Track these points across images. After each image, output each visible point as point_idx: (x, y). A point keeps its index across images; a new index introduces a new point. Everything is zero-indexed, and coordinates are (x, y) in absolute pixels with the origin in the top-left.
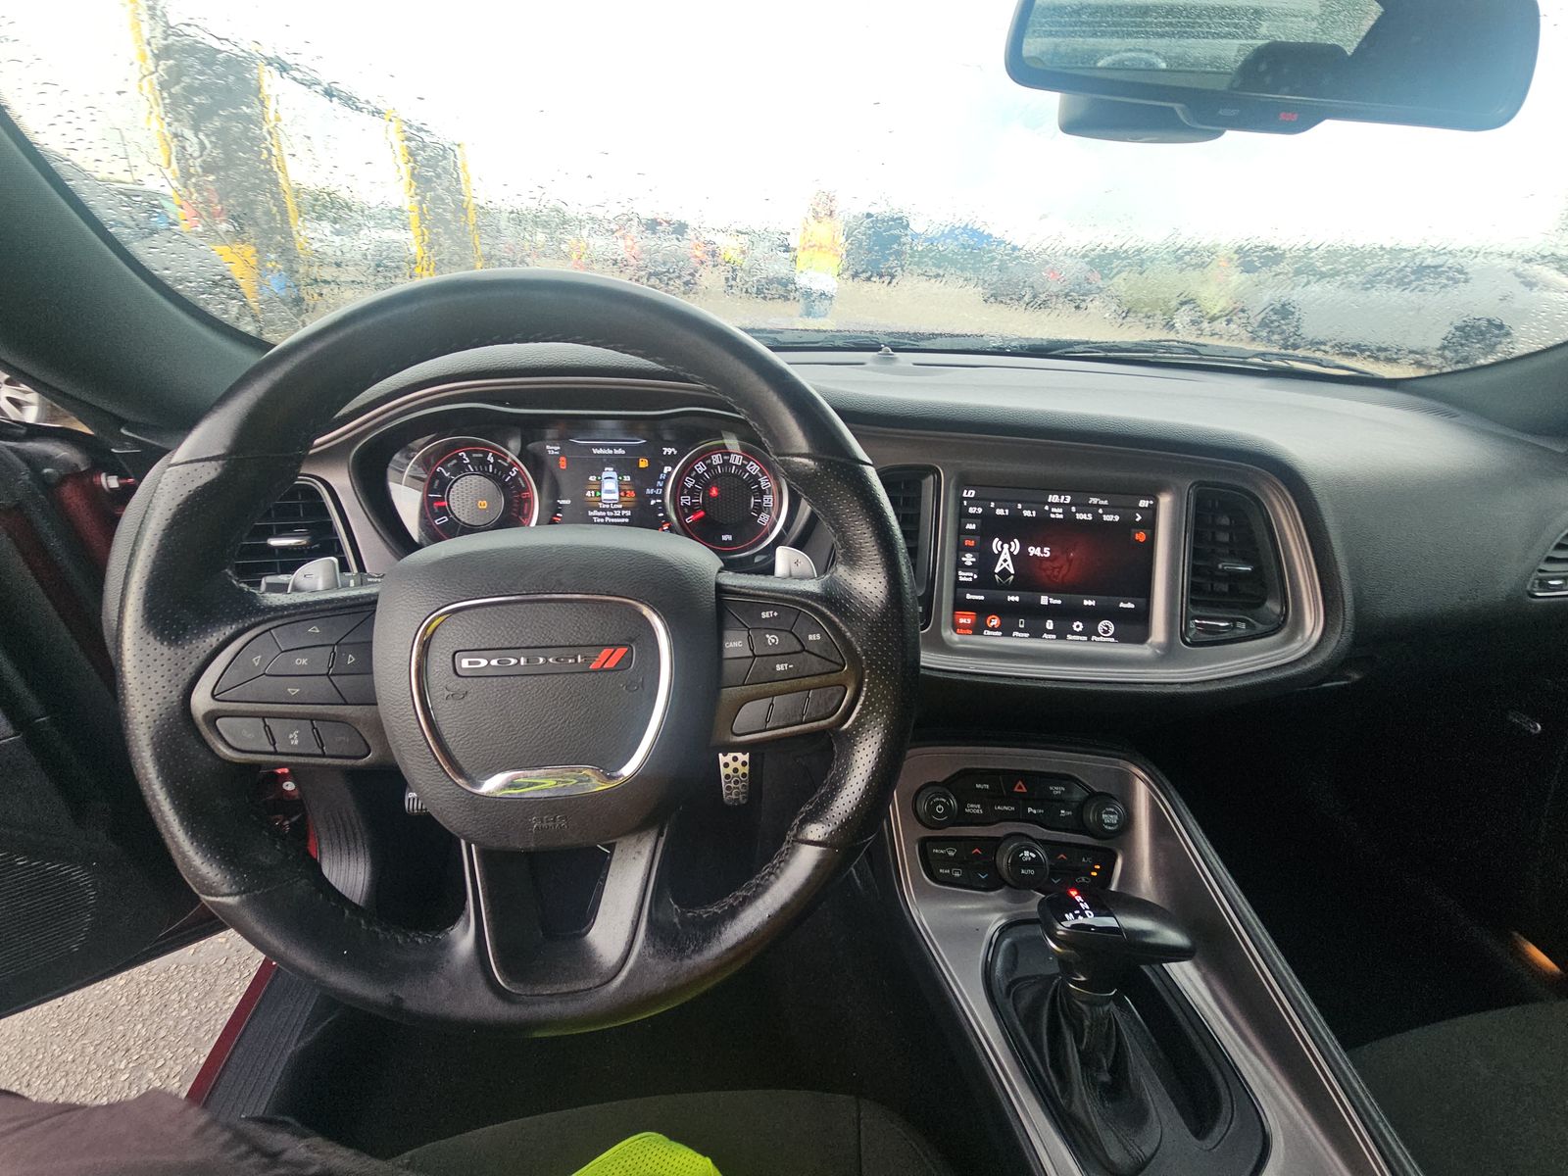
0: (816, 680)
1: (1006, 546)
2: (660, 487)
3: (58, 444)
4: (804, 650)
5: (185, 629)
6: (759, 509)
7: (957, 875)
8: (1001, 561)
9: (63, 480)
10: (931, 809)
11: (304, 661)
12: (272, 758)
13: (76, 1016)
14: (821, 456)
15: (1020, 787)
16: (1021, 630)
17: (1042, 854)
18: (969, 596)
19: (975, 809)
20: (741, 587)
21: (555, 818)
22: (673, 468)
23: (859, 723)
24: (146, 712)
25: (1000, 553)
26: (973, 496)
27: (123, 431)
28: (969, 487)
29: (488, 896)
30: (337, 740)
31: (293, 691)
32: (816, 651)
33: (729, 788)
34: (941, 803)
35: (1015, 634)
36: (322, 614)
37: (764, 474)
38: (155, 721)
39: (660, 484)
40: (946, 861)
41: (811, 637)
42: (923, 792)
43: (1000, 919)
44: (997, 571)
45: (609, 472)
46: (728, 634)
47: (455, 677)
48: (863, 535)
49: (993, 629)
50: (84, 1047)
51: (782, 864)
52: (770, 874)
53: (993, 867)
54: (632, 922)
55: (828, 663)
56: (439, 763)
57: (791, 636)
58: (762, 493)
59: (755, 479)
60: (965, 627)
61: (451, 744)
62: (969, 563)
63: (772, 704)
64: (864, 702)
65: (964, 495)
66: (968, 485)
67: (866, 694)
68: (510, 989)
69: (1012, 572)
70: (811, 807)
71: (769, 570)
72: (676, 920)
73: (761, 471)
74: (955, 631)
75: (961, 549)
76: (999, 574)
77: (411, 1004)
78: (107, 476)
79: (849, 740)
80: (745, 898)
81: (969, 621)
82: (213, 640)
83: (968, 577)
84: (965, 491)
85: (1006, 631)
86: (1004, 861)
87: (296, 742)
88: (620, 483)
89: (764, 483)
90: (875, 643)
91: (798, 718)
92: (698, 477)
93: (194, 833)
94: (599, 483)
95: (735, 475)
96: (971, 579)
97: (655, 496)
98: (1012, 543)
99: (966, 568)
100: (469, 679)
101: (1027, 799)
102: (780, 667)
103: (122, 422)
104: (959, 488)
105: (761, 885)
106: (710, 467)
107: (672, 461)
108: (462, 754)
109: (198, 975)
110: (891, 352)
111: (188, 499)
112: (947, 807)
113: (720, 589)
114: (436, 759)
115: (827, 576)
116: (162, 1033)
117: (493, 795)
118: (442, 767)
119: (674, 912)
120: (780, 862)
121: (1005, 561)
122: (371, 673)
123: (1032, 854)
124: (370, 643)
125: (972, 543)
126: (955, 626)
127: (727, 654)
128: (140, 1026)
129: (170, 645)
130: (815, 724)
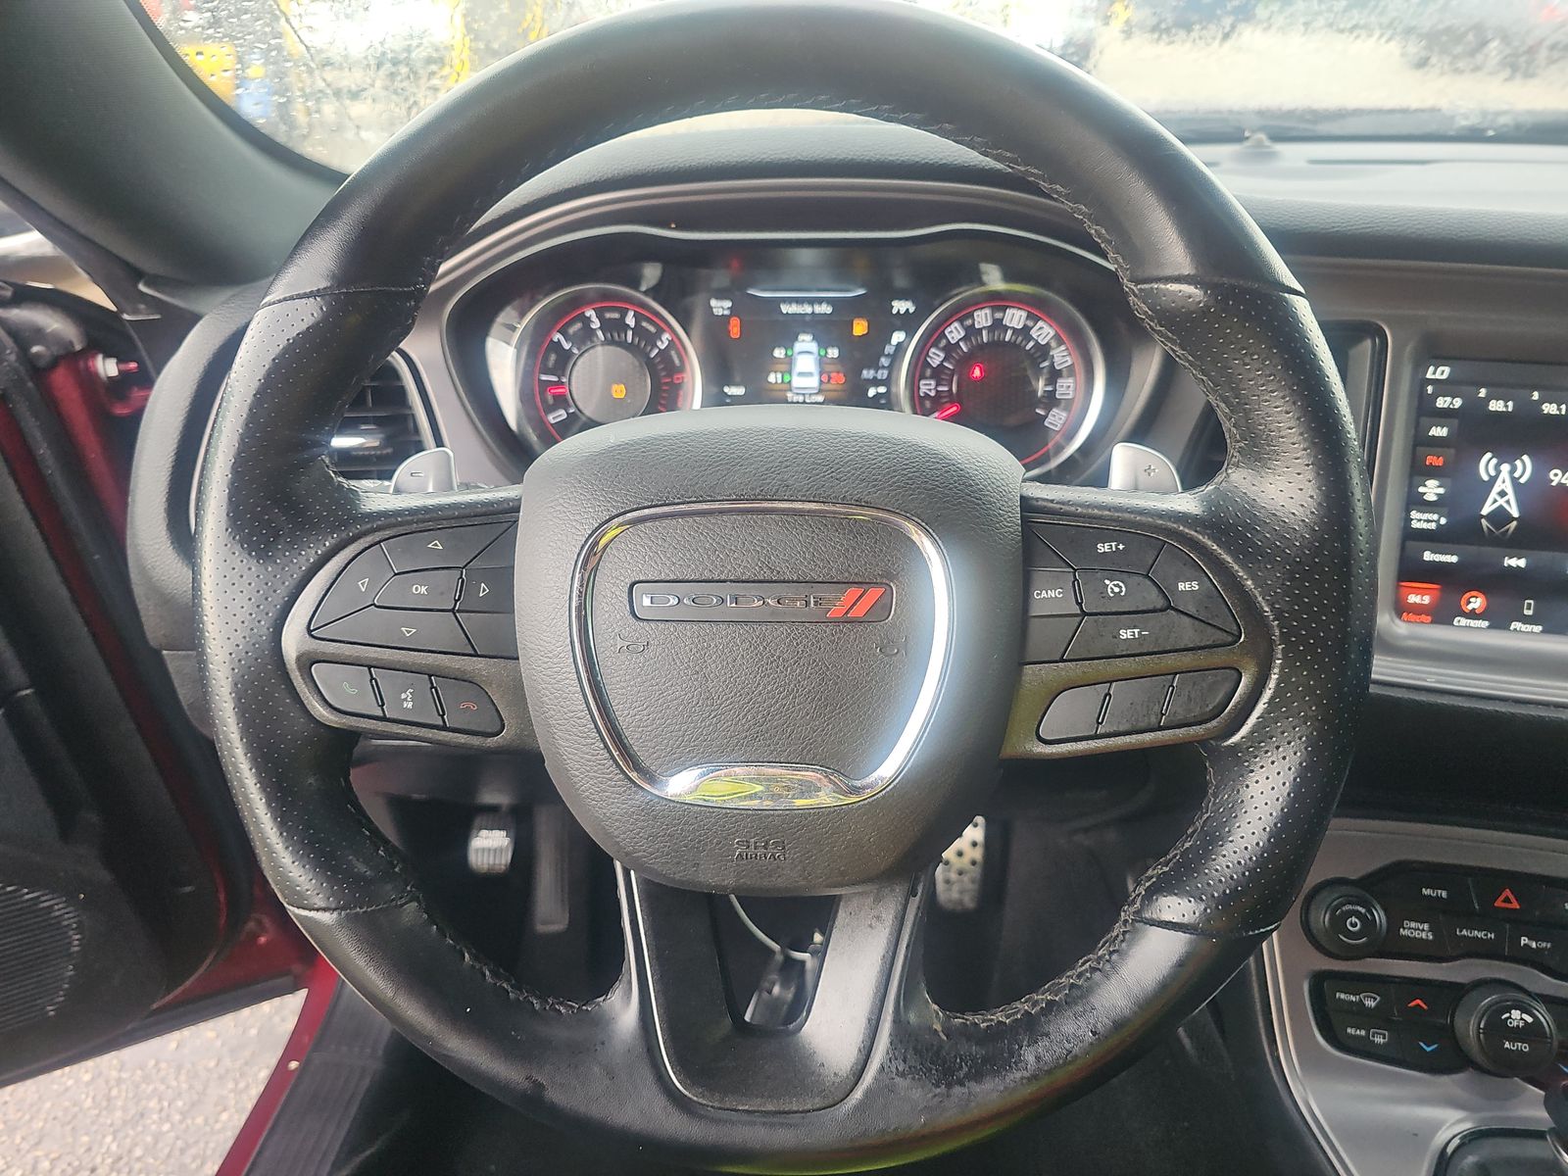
0: (1187, 660)
1: (1505, 468)
2: (883, 367)
3: (50, 312)
4: (1169, 607)
5: (277, 537)
6: (1051, 400)
7: (1379, 1040)
8: (1493, 495)
9: (55, 362)
10: (1339, 923)
11: (423, 590)
12: (380, 726)
13: (27, 1117)
14: (1216, 279)
15: (1507, 900)
16: (1526, 620)
17: (1544, 1016)
18: (1428, 556)
19: (1417, 930)
20: (1063, 503)
21: (767, 843)
22: (910, 335)
23: (1261, 734)
24: (229, 647)
25: (1493, 480)
26: (1444, 377)
27: (142, 287)
28: (1439, 359)
29: (658, 958)
30: (463, 710)
31: (408, 632)
32: (1192, 610)
33: (947, 882)
34: (1358, 914)
35: (1515, 625)
36: (445, 524)
37: (1060, 342)
38: (240, 661)
39: (884, 361)
40: (1360, 1015)
41: (1181, 586)
42: (1324, 893)
43: (1460, 1121)
44: (1485, 511)
45: (806, 342)
46: (1040, 576)
47: (632, 620)
48: (1281, 417)
49: (1473, 615)
50: (36, 1161)
51: (1115, 957)
52: (1093, 970)
53: (1448, 1036)
54: (869, 1020)
55: (1210, 630)
56: (606, 746)
57: (1149, 583)
58: (1054, 375)
59: (1043, 351)
60: (1418, 610)
61: (624, 721)
62: (1431, 497)
63: (1108, 694)
64: (1272, 698)
65: (1429, 375)
66: (1436, 357)
67: (1278, 685)
68: (690, 1095)
69: (1515, 514)
70: (1166, 869)
71: (1101, 480)
72: (937, 1027)
73: (1057, 337)
74: (1400, 616)
75: (1418, 471)
76: (1490, 517)
77: (555, 1095)
78: (104, 358)
79: (1239, 762)
80: (1050, 1003)
81: (1426, 600)
82: (311, 555)
83: (1428, 521)
84: (1431, 369)
85: (1498, 619)
86: (1470, 1026)
87: (410, 705)
88: (822, 361)
89: (1061, 357)
90: (1297, 599)
91: (1154, 720)
92: (950, 349)
93: (283, 821)
94: (789, 361)
95: (1012, 345)
96: (1433, 526)
97: (876, 382)
98: (1518, 463)
99: (1426, 506)
100: (653, 625)
101: (1520, 923)
102: (1126, 634)
103: (138, 275)
104: (1420, 365)
105: (1079, 987)
106: (971, 332)
107: (908, 323)
108: (638, 735)
109: (183, 1078)
110: (1267, 143)
111: (285, 350)
112: (1368, 923)
113: (1026, 503)
114: (603, 740)
115: (1210, 488)
116: (138, 1152)
117: (681, 799)
118: (609, 752)
119: (930, 1014)
120: (1111, 953)
121: (1502, 494)
122: (510, 610)
123: (1525, 1016)
124: (510, 569)
125: (1440, 462)
126: (1401, 609)
127: (1036, 610)
128: (109, 1139)
129: (258, 558)
130: (1181, 732)
